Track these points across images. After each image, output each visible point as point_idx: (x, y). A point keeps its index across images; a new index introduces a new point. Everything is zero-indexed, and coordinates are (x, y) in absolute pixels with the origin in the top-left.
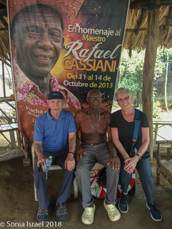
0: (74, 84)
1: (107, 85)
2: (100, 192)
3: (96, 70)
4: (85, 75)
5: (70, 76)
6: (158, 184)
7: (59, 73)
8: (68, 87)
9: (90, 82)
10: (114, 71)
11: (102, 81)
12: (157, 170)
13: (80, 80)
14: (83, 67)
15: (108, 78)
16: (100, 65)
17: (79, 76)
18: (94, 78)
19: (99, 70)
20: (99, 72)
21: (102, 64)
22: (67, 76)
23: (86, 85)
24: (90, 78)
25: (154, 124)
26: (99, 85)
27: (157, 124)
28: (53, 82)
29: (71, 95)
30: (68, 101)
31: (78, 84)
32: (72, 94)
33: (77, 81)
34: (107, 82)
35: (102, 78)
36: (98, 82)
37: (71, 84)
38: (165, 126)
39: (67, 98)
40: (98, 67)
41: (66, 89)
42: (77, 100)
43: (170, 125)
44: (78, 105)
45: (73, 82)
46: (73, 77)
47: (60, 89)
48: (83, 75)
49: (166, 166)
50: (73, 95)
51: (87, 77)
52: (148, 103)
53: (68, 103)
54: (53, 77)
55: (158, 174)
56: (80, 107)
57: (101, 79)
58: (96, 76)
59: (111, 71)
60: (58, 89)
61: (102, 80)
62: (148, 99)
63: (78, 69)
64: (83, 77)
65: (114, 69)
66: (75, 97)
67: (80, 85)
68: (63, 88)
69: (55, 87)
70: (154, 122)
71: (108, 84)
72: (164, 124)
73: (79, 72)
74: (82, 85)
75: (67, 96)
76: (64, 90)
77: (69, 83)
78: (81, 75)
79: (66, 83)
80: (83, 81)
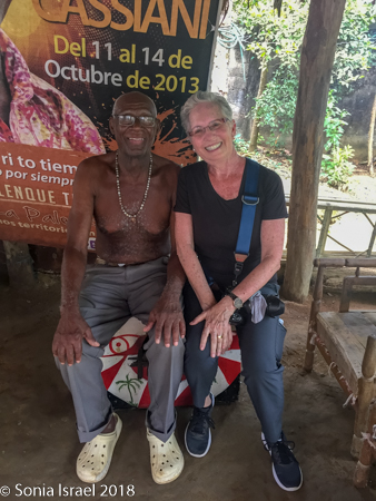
0: (77, 74)
1: (180, 83)
2: (140, 392)
3: (144, 29)
4: (109, 45)
5: (62, 46)
6: (308, 371)
7: (27, 34)
8: (59, 82)
9: (126, 70)
10: (203, 36)
11: (166, 70)
12: (310, 335)
13: (94, 61)
14: (100, 16)
15: (182, 61)
16: (156, 13)
17: (90, 49)
18: (140, 56)
19: (155, 28)
20: (153, 37)
21: (162, 9)
22: (52, 46)
23: (116, 79)
24: (128, 56)
25: (321, 207)
26: (155, 81)
27: (329, 209)
28: (13, 62)
29: (71, 109)
30: (65, 128)
31: (91, 76)
32: (75, 107)
33: (86, 63)
34: (180, 72)
35: (166, 57)
36: (151, 71)
37: (68, 73)
38: (351, 213)
39: (61, 118)
40: (149, 18)
41: (55, 91)
42: (92, 127)
43: (365, 211)
44: (98, 145)
45: (73, 69)
46: (72, 48)
47: (37, 90)
48: (102, 44)
49: (331, 330)
50: (77, 111)
51: (116, 52)
52: (309, 148)
53: (67, 135)
54: (8, 45)
55: (310, 348)
56: (103, 151)
57: (161, 61)
58: (146, 50)
59: (193, 35)
60: (31, 89)
61: (166, 63)
62: (309, 135)
63: (86, 21)
64: (104, 52)
65: (204, 28)
66: (85, 118)
67: (97, 77)
68: (44, 86)
69: (19, 81)
70: (319, 203)
71: (184, 79)
72: (347, 210)
73: (91, 34)
74: (104, 78)
75: (60, 113)
76: (48, 94)
77: (60, 71)
78: (96, 43)
79: (53, 69)
80: (103, 65)
